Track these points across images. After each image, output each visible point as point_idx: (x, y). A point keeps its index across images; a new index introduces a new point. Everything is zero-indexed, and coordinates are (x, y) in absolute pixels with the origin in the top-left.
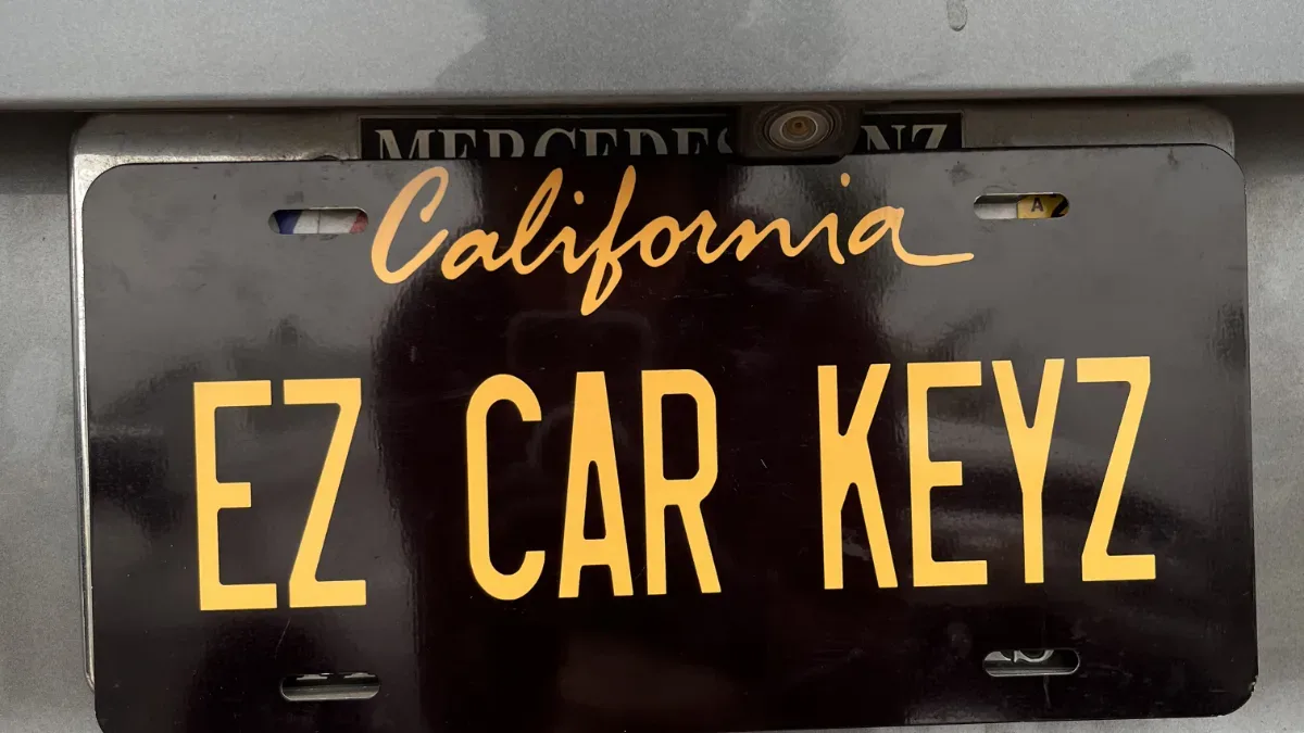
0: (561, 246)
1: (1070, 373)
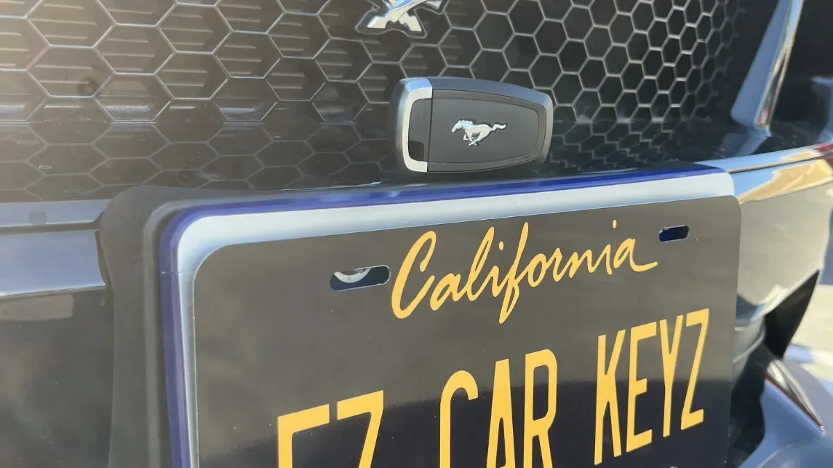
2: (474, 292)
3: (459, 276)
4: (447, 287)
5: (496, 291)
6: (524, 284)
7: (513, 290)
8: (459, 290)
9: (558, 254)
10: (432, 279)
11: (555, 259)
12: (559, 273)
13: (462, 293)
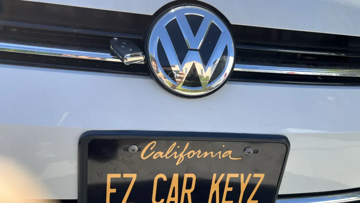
0: (174, 154)
2: (168, 157)
3: (163, 153)
4: (159, 154)
5: (175, 157)
7: (182, 158)
9: (200, 151)
10: (154, 152)
11: (198, 152)
12: (199, 156)
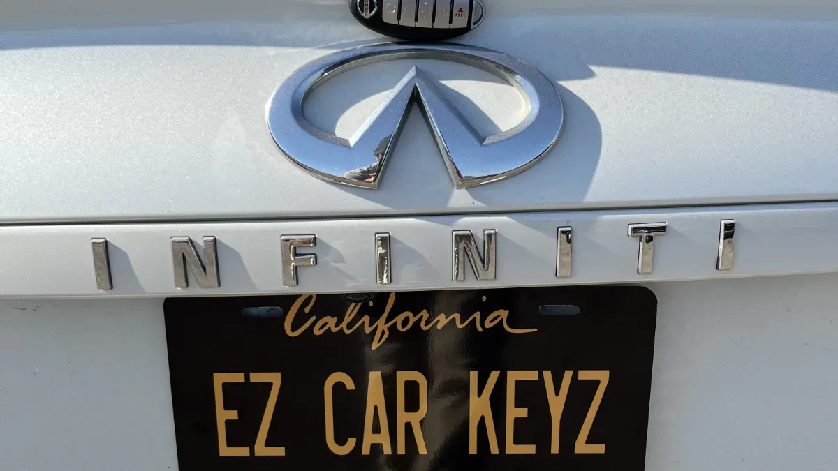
1: (575, 376)
6: (393, 329)
8: (336, 326)
13: (339, 328)
